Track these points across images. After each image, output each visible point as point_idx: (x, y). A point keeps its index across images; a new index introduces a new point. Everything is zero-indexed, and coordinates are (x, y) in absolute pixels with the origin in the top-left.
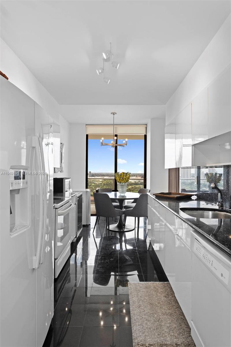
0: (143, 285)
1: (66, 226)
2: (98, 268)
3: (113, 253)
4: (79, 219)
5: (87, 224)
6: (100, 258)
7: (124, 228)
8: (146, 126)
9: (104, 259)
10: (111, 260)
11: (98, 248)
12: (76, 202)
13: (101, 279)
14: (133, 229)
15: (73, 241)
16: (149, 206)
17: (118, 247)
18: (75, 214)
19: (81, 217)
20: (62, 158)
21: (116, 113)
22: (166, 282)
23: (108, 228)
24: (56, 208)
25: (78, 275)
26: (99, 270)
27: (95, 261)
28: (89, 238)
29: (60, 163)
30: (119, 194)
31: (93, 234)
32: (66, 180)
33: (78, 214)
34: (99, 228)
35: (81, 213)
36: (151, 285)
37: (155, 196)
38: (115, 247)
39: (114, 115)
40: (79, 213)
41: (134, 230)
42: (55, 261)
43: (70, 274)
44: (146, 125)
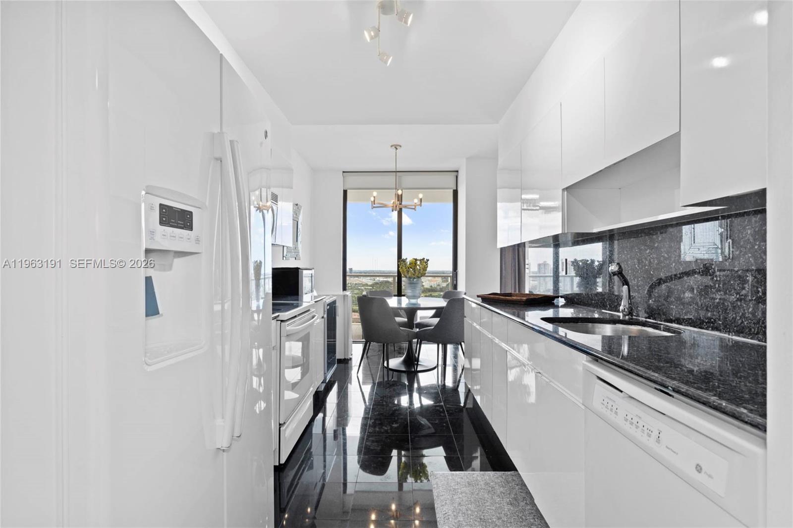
0: (462, 478)
1: (305, 361)
2: (367, 443)
3: (397, 412)
4: (331, 349)
5: (346, 358)
6: (373, 423)
7: (417, 365)
8: (455, 174)
9: (379, 424)
10: (393, 425)
11: (367, 404)
12: (324, 314)
13: (375, 465)
14: (434, 367)
15: (319, 390)
16: (467, 320)
17: (404, 401)
18: (323, 339)
19: (335, 345)
20: (299, 233)
21: (401, 146)
22: (509, 473)
23: (385, 365)
24: (282, 321)
25: (327, 457)
26: (370, 446)
27: (362, 428)
28: (349, 385)
29: (293, 242)
30: (405, 302)
31: (358, 377)
32: (305, 272)
33: (329, 340)
34: (367, 365)
35: (335, 337)
36: (478, 478)
37: (480, 298)
38: (399, 401)
39: (397, 149)
40: (331, 339)
41: (436, 369)
42: (281, 429)
43: (313, 453)
44: (457, 171)
